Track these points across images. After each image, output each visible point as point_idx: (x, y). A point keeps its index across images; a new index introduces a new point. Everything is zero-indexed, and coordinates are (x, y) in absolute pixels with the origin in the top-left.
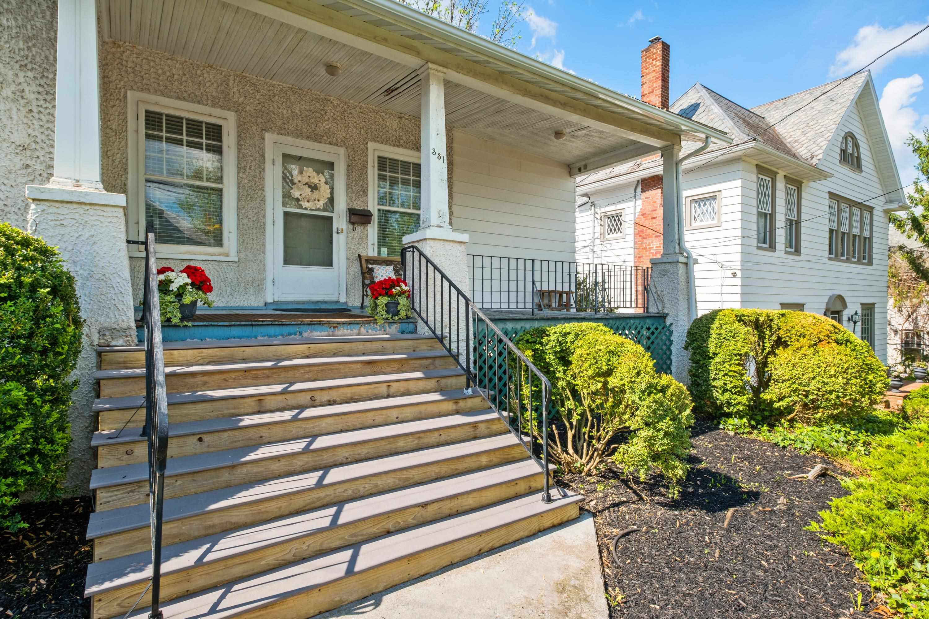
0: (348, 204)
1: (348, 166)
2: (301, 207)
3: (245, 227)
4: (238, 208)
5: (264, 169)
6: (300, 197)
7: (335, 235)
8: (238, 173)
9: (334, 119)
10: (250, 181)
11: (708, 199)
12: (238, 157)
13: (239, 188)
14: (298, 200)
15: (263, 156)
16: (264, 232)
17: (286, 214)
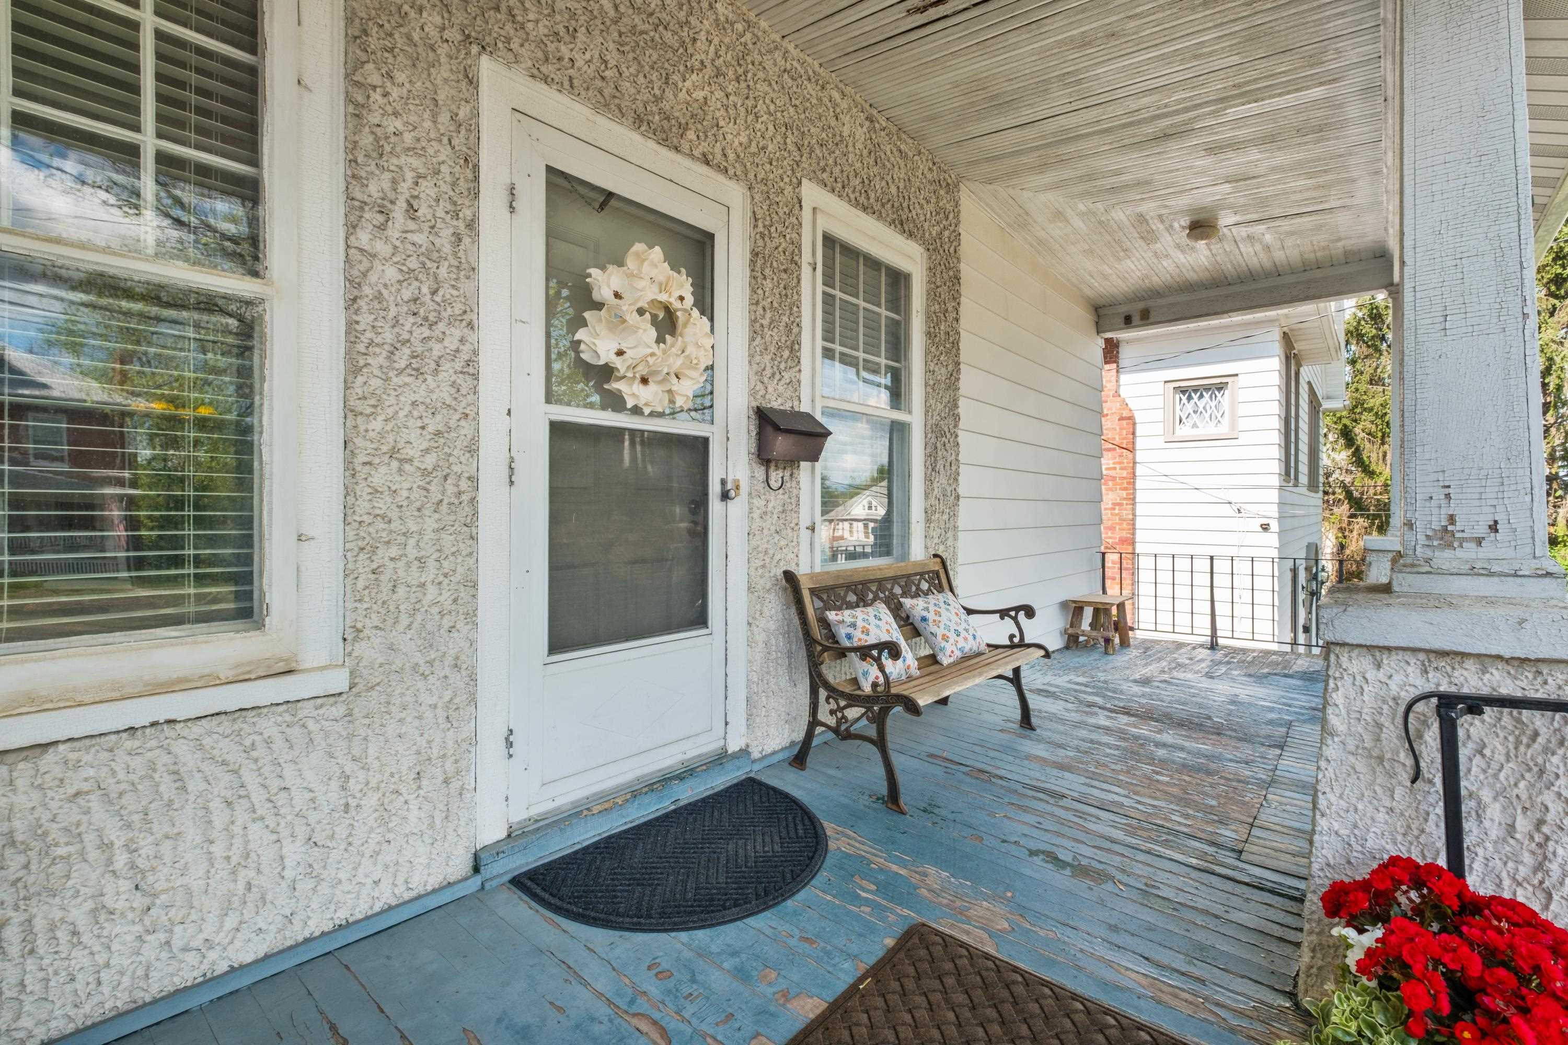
0: (753, 393)
1: (755, 254)
2: (615, 402)
3: (383, 505)
4: (349, 411)
5: (472, 225)
6: (618, 362)
7: (715, 506)
8: (352, 227)
9: (719, 73)
10: (409, 275)
11: (1207, 388)
12: (352, 147)
13: (352, 302)
14: (606, 372)
15: (470, 162)
16: (471, 522)
17: (558, 430)
